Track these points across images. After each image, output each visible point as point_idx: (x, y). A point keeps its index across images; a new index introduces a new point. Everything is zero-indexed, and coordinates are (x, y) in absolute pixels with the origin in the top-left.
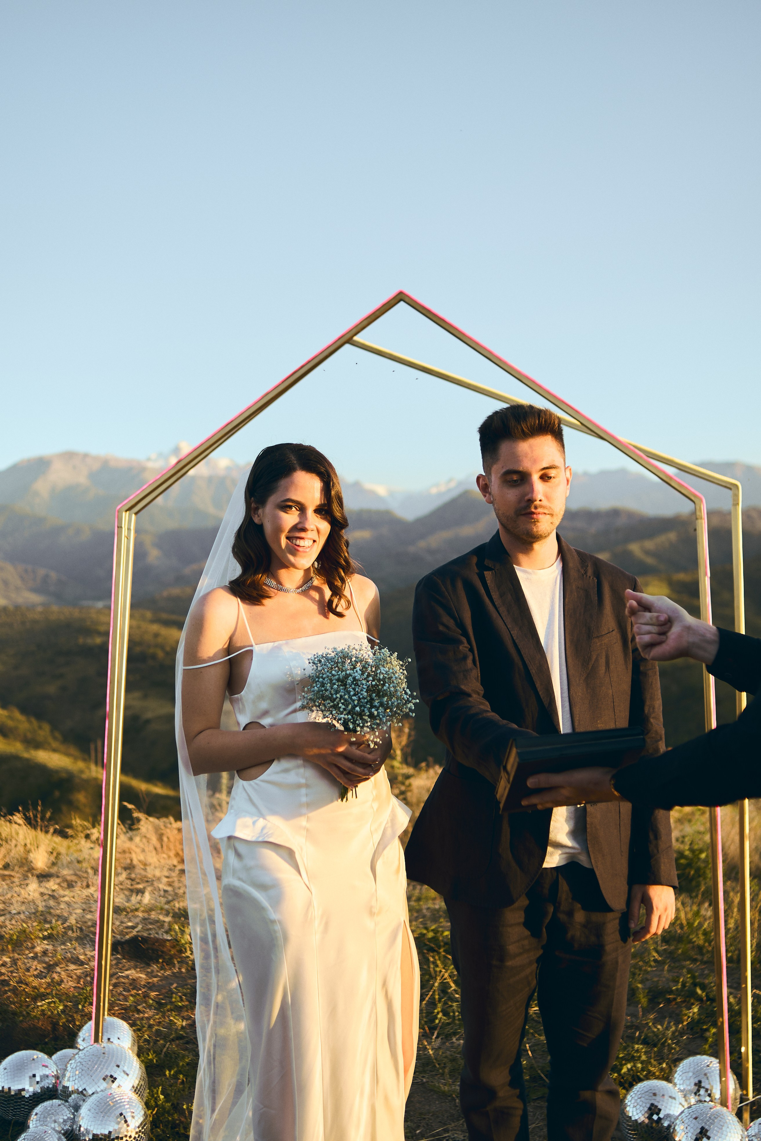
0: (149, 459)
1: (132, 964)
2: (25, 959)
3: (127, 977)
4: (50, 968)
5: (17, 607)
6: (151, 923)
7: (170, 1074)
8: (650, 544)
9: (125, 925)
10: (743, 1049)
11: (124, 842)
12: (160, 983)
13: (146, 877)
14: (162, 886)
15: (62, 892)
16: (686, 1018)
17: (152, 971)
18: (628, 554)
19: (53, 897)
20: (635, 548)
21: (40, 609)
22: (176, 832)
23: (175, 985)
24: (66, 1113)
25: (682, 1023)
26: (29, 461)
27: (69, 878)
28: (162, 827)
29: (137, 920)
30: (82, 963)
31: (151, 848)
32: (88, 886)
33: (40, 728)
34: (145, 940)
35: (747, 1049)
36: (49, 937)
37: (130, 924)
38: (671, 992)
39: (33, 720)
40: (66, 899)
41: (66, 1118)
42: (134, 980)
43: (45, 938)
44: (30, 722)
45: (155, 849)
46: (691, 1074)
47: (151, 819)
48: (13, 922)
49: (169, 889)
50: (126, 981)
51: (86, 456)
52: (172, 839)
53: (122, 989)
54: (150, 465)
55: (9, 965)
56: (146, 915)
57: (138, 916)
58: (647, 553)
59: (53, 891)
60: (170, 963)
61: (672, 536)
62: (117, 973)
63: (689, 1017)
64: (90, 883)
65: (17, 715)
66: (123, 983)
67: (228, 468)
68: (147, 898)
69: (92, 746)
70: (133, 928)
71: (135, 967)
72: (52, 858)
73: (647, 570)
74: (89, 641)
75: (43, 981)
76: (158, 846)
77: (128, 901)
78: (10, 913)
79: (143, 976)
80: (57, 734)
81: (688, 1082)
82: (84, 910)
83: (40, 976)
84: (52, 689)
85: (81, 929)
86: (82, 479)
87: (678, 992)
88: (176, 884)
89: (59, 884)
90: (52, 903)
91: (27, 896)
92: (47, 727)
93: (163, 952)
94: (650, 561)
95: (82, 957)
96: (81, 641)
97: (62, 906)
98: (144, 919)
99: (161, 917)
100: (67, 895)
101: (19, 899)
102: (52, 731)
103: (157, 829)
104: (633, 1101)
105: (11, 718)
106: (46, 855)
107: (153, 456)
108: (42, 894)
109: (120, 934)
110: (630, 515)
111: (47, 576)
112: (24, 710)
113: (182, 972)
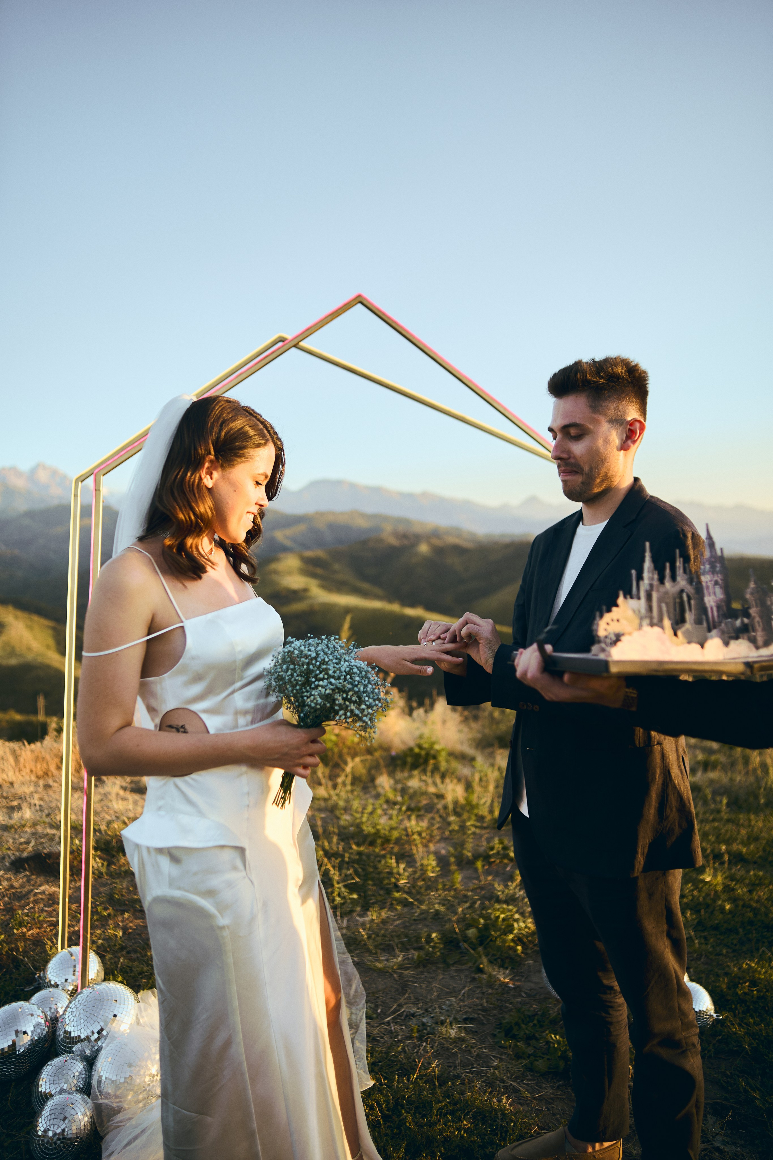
1: (42, 879)
3: (43, 893)
6: (41, 837)
9: (18, 842)
12: (75, 894)
13: (16, 794)
14: (35, 802)
29: (27, 836)
34: (48, 855)
37: (22, 840)
42: (50, 895)
49: (42, 803)
50: (43, 897)
53: (42, 905)
56: (33, 830)
57: (27, 832)
62: (32, 890)
66: (42, 899)
68: (27, 814)
70: (28, 843)
71: (47, 883)
73: (285, 549)
77: (10, 818)
88: (46, 798)
94: (288, 543)
98: (33, 834)
109: (17, 851)
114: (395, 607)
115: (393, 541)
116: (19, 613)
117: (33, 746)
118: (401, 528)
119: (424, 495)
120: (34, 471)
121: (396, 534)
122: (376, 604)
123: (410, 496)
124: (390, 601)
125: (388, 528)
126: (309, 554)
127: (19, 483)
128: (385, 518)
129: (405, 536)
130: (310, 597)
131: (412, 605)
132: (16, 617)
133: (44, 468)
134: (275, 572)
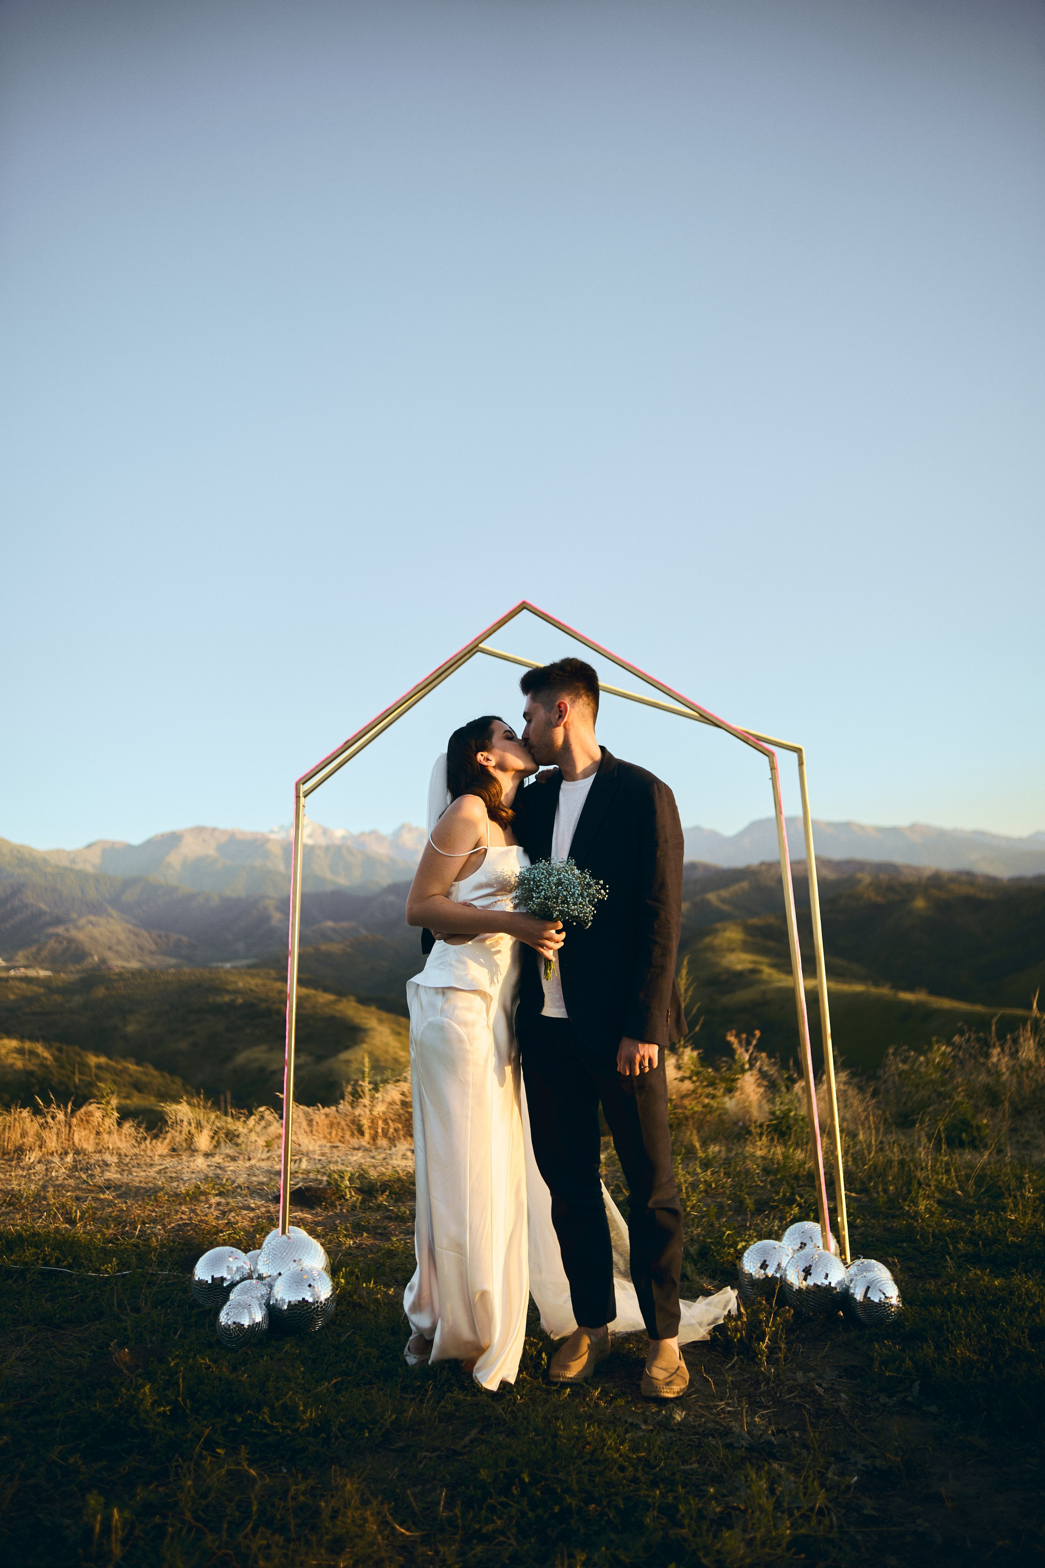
0: (272, 832)
1: (298, 1208)
2: (202, 1207)
3: (295, 1217)
4: (224, 1213)
5: (152, 970)
6: (310, 1182)
7: (346, 1271)
8: (724, 893)
10: (839, 1219)
11: (277, 1128)
12: (325, 1220)
13: (300, 1151)
14: (317, 1157)
15: (227, 1164)
16: (789, 1215)
17: (317, 1213)
18: (707, 903)
19: (220, 1168)
20: (712, 897)
21: (173, 970)
22: (323, 1117)
23: (338, 1221)
24: (264, 1290)
25: (786, 1219)
26: (163, 836)
27: (231, 1154)
28: (312, 1114)
30: (253, 1210)
31: (302, 1131)
32: (249, 1159)
33: (173, 1082)
34: (308, 1189)
35: (843, 1219)
36: (220, 1194)
38: (774, 1201)
39: (166, 1075)
40: (231, 1168)
41: (263, 1293)
42: (301, 1219)
43: (216, 1195)
44: (163, 1077)
45: (305, 1132)
46: (797, 1235)
47: (301, 1107)
48: (187, 1185)
49: (324, 1158)
50: (294, 1220)
51: (214, 830)
52: (320, 1124)
54: (273, 836)
55: (188, 1213)
56: (305, 1176)
57: (298, 1177)
58: (723, 900)
59: (219, 1163)
60: (333, 1205)
61: (745, 885)
63: (791, 1215)
64: (251, 1157)
65: (152, 1071)
67: (344, 838)
69: (222, 1098)
72: (214, 1142)
73: (723, 917)
74: (219, 999)
75: (220, 1222)
76: (308, 1129)
78: (182, 1179)
79: (310, 1216)
80: (189, 1088)
81: (795, 1242)
82: (249, 1175)
83: (217, 1218)
84: (183, 1045)
85: (248, 1188)
86: (211, 852)
87: (780, 1201)
89: (223, 1159)
90: (219, 1172)
91: (195, 1168)
92: (179, 1081)
93: (324, 1198)
94: (726, 908)
95: (253, 1206)
96: (211, 999)
97: (229, 1173)
98: (305, 1178)
99: (319, 1177)
100: (232, 1166)
101: (188, 1170)
102: (184, 1085)
103: (307, 1114)
104: (750, 1257)
105: (146, 1074)
106: (208, 1138)
107: (276, 829)
108: (208, 1166)
110: (706, 868)
111: (180, 940)
112: (158, 1066)
113: (343, 1212)
114: (885, 991)
115: (873, 896)
116: (385, 1015)
117: (327, 1110)
118: (884, 877)
119: (913, 827)
120: (398, 833)
121: (876, 885)
122: (859, 988)
123: (894, 831)
124: (876, 984)
125: (866, 878)
126: (755, 921)
127: (381, 850)
128: (861, 866)
129: (891, 888)
130: (760, 982)
131: (910, 989)
132: (381, 1021)
133: (410, 829)
134: (711, 948)
